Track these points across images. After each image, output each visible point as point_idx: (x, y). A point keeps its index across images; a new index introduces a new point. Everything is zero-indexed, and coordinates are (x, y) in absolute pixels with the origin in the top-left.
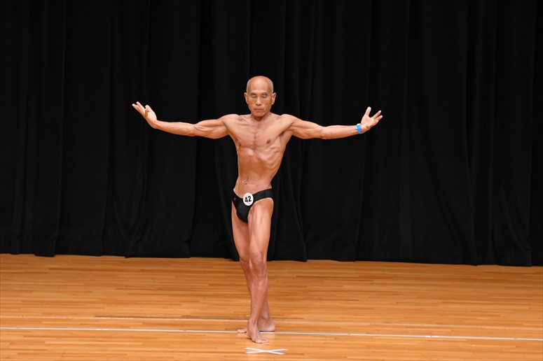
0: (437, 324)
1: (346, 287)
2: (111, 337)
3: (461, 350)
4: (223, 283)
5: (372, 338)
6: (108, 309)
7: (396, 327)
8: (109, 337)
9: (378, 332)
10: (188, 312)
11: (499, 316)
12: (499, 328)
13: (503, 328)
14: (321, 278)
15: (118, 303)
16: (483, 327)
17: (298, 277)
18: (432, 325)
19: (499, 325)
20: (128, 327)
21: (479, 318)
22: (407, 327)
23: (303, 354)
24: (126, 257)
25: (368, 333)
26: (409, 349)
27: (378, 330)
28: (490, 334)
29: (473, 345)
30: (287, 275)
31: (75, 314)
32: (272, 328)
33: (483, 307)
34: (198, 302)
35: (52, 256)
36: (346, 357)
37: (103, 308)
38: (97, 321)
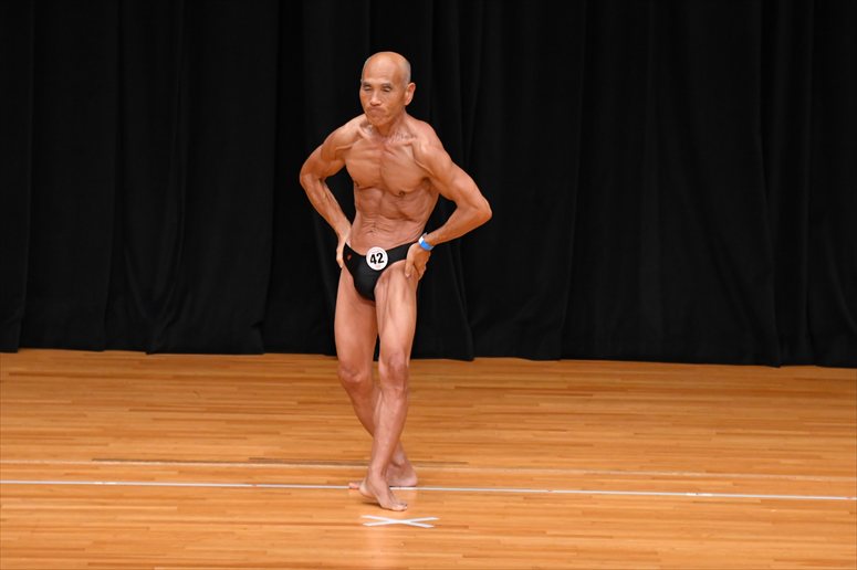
0: (707, 472)
1: (545, 406)
2: (121, 497)
3: (751, 518)
4: (322, 399)
5: (590, 497)
6: (116, 447)
7: (636, 477)
8: (117, 496)
9: (601, 486)
10: (259, 451)
11: (819, 458)
12: (819, 479)
13: (827, 479)
14: (499, 391)
15: (134, 436)
16: (790, 477)
17: (457, 388)
18: (698, 475)
19: (820, 473)
20: (152, 479)
21: (783, 461)
22: (654, 478)
23: (466, 527)
24: (148, 353)
25: (583, 489)
26: (658, 518)
27: (603, 484)
28: (804, 489)
29: (773, 511)
30: (438, 385)
31: (55, 456)
32: (412, 480)
33: (793, 442)
34: (278, 433)
35: (14, 351)
36: (544, 532)
37: (106, 445)
38: (97, 467)
